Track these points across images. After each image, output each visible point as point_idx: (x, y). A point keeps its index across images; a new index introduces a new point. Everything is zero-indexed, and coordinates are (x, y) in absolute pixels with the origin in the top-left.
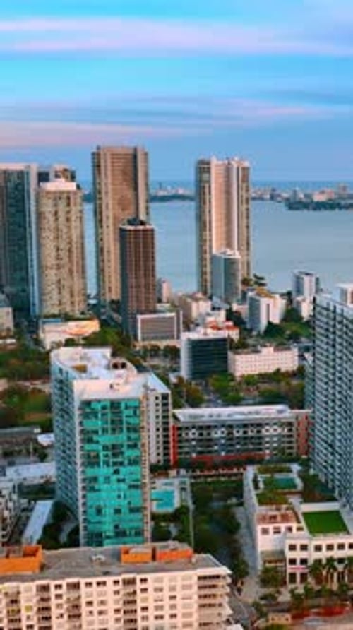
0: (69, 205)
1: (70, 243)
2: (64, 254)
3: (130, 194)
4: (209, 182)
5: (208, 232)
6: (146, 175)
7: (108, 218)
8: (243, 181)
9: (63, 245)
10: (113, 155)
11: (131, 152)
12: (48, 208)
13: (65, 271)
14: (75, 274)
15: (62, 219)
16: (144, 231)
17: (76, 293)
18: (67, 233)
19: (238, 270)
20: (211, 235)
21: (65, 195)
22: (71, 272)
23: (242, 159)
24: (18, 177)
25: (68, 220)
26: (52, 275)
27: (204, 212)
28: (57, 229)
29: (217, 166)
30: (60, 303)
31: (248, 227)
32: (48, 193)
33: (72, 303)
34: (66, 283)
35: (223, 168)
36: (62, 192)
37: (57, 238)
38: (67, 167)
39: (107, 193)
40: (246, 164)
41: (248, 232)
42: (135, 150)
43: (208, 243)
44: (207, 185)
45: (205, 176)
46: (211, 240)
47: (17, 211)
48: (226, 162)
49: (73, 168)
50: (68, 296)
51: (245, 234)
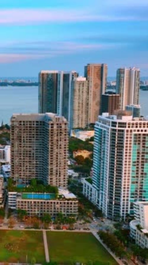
0: (83, 86)
1: (82, 101)
2: (81, 105)
3: (99, 82)
4: (124, 77)
5: (121, 98)
6: (106, 75)
7: (91, 91)
8: (138, 77)
9: (81, 102)
10: (94, 67)
11: (100, 66)
12: (77, 87)
13: (80, 112)
14: (83, 113)
15: (81, 92)
16: (115, 96)
17: (83, 120)
18: (82, 97)
19: (139, 113)
20: (123, 99)
21: (82, 83)
22: (82, 112)
23: (136, 68)
24: (51, 76)
25: (83, 92)
26: (76, 113)
27: (121, 89)
28: (79, 96)
29: (127, 71)
30: (78, 124)
31: (138, 95)
32: (78, 81)
33: (82, 124)
34: (81, 116)
35: (128, 71)
36: (81, 81)
37: (79, 98)
38: (75, 71)
39: (91, 82)
40: (139, 70)
41: (138, 98)
42: (103, 65)
43: (121, 102)
44: (122, 79)
45: (122, 75)
46: (123, 101)
47: (51, 89)
48: (129, 69)
49: (77, 72)
50: (81, 121)
51: (137, 98)
